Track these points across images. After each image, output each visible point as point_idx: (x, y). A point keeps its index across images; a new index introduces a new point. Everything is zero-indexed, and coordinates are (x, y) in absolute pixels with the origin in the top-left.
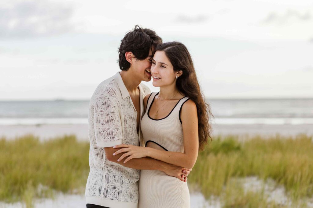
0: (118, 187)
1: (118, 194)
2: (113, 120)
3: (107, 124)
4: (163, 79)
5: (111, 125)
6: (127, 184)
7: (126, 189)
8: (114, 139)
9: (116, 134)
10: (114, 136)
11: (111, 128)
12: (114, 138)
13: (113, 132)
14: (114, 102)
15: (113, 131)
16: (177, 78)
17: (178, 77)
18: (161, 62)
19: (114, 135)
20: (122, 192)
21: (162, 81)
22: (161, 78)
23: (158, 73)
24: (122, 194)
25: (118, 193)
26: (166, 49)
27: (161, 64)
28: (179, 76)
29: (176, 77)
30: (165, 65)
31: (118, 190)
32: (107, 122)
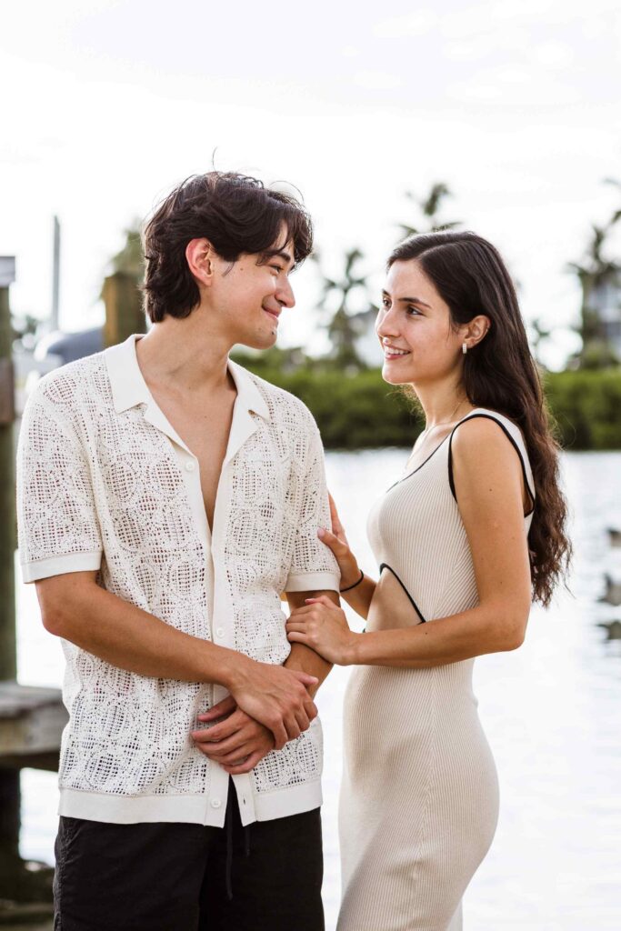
0: (103, 743)
1: (97, 767)
2: (55, 484)
3: (38, 501)
4: (415, 356)
5: (50, 501)
6: (135, 734)
7: (128, 749)
8: (57, 549)
9: (64, 530)
10: (56, 538)
11: (49, 513)
12: (57, 545)
13: (55, 524)
14: (59, 424)
15: (55, 520)
16: (465, 351)
17: (468, 350)
18: (409, 296)
19: (56, 535)
20: (114, 762)
21: (412, 360)
22: (409, 352)
23: (400, 335)
24: (112, 770)
25: (98, 763)
26: (425, 253)
27: (407, 303)
28: (471, 346)
29: (462, 349)
30: (421, 307)
31: (101, 754)
32: (37, 493)
